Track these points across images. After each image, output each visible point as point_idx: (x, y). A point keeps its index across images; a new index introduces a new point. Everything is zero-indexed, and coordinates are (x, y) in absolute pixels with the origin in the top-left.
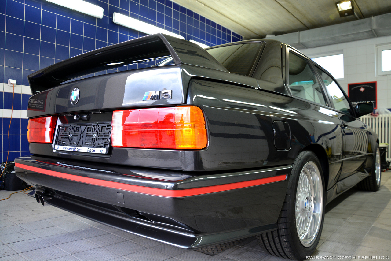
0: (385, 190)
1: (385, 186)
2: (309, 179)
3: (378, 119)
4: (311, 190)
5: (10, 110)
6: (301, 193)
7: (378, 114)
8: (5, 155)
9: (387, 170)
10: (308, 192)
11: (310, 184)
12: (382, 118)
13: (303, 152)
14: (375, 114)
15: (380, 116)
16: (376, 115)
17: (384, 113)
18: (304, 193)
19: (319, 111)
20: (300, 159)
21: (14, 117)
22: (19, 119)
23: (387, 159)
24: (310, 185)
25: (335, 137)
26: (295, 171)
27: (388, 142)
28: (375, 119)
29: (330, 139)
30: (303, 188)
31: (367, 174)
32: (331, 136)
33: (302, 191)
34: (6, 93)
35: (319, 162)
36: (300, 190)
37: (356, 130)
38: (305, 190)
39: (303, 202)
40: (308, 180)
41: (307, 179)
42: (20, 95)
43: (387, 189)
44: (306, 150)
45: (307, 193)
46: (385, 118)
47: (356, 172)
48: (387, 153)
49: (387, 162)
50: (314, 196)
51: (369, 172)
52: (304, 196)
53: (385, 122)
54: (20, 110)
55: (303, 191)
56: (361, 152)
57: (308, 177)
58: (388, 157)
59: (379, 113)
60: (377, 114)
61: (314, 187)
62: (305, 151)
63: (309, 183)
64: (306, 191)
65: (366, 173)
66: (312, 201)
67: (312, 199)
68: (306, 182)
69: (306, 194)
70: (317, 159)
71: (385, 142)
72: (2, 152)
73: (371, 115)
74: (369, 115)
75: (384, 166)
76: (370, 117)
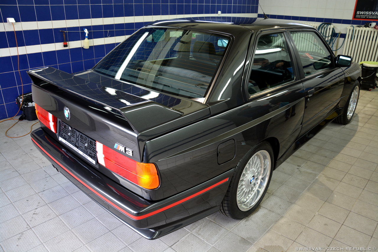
2: (261, 163)
4: (261, 171)
5: (16, 48)
8: (20, 88)
9: (374, 88)
10: (257, 172)
18: (253, 172)
21: (20, 53)
22: (25, 55)
24: (261, 167)
33: (251, 170)
34: (8, 32)
39: (249, 178)
41: (259, 162)
42: (21, 32)
45: (256, 173)
50: (263, 177)
52: (251, 174)
54: (24, 47)
57: (260, 160)
63: (260, 165)
66: (259, 179)
68: (258, 164)
72: (17, 86)
73: (375, 28)
74: (372, 28)
75: (371, 86)
76: (373, 30)
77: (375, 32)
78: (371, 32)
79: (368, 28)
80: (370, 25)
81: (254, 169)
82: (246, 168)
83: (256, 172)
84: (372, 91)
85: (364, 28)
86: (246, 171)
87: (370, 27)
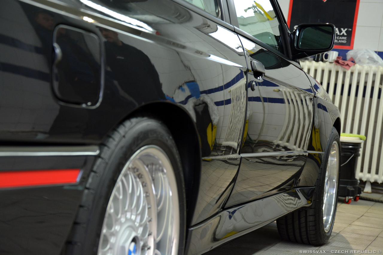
0: (341, 245)
1: (344, 235)
2: (146, 192)
3: (352, 73)
4: (150, 221)
6: (121, 224)
7: (353, 62)
9: (355, 200)
10: (140, 226)
11: (148, 204)
12: (359, 74)
13: (134, 120)
14: (346, 62)
15: (357, 67)
16: (347, 65)
17: (367, 61)
18: (129, 227)
19: (212, 34)
20: (124, 137)
23: (358, 175)
24: (149, 208)
25: (228, 102)
26: (107, 164)
27: (366, 134)
28: (345, 73)
29: (218, 104)
30: (127, 211)
31: (302, 202)
32: (220, 96)
33: (123, 220)
35: (175, 150)
36: (117, 215)
37: (296, 93)
38: (133, 217)
39: (123, 248)
40: (143, 195)
41: (140, 190)
43: (349, 243)
44: (143, 116)
45: (138, 228)
46: (367, 74)
47: (275, 191)
48: (360, 159)
49: (359, 181)
50: (158, 239)
51: (308, 196)
52: (127, 233)
53: (366, 83)
55: (127, 220)
56: (290, 145)
57: (144, 185)
58: (362, 171)
59: (356, 61)
60: (350, 63)
61: (160, 215)
62: (139, 119)
63: (146, 202)
64: (134, 222)
65: (299, 198)
66: (149, 248)
67: (151, 243)
68: (139, 198)
69: (133, 228)
70: (170, 141)
71: (359, 133)
73: (337, 62)
74: (331, 63)
75: (348, 190)
76: (334, 68)
77: (337, 73)
78: (330, 72)
79: (321, 63)
80: (326, 56)
81: (131, 215)
82: (110, 215)
83: (137, 224)
84: (352, 204)
85: (314, 62)
86: (110, 227)
87: (327, 61)
